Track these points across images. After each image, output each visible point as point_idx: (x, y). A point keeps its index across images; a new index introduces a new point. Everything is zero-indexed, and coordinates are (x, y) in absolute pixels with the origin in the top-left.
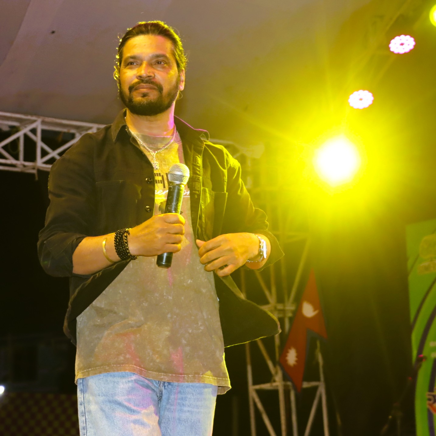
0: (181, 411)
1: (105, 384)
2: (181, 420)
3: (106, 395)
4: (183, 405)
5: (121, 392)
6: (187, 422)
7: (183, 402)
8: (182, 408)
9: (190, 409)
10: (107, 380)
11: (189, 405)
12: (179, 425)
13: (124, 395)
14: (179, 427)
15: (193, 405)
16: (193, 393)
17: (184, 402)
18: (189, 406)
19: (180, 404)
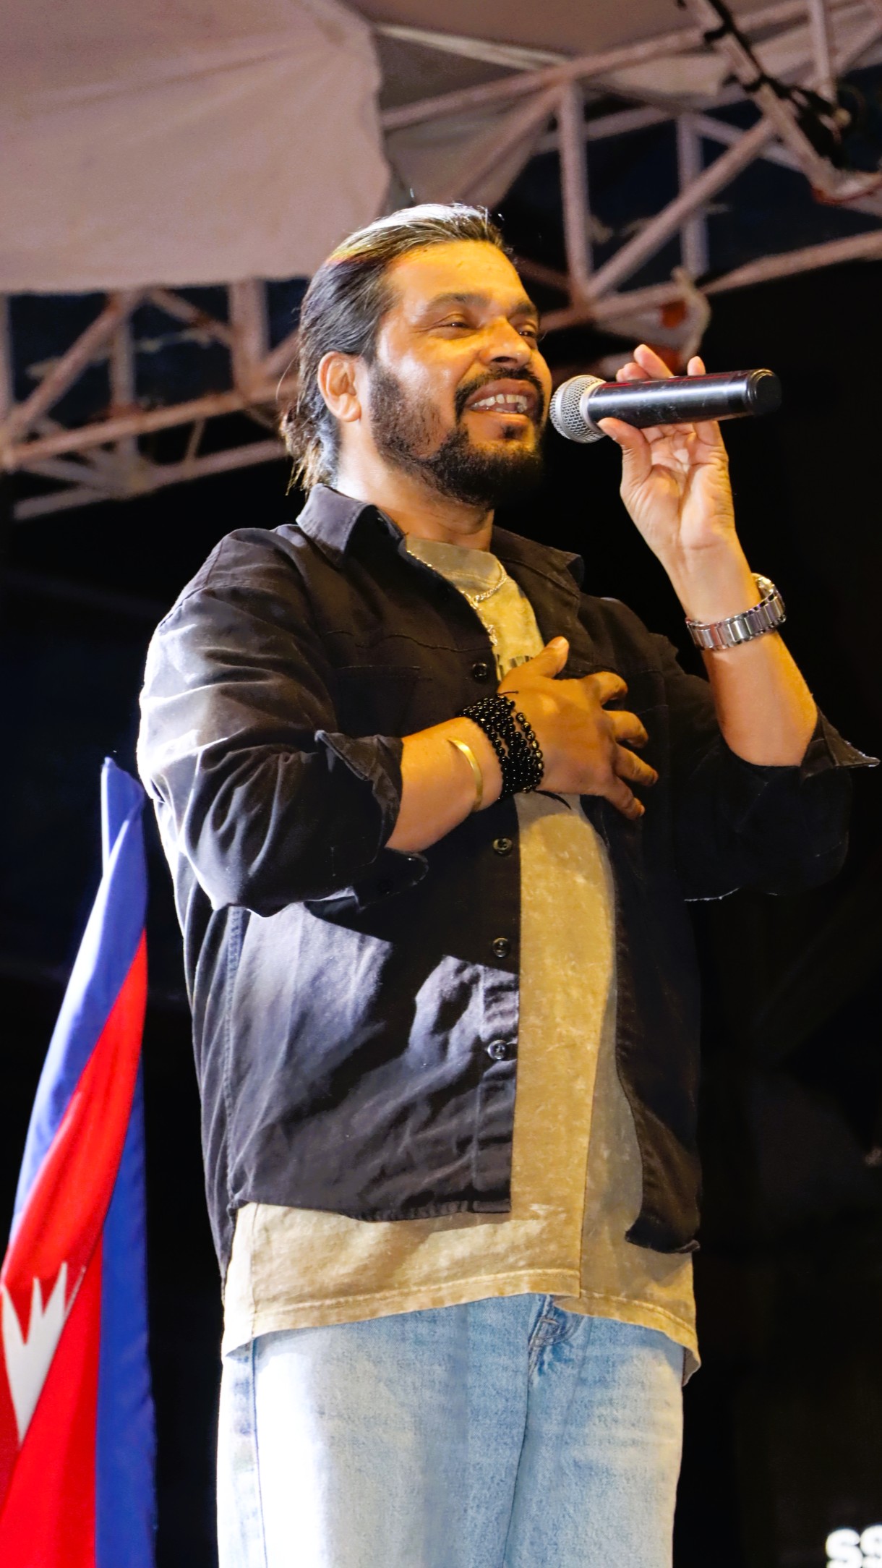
0: (609, 1442)
1: (346, 1380)
2: (615, 1473)
3: (346, 1416)
4: (616, 1421)
5: (395, 1415)
6: (632, 1482)
7: (615, 1412)
8: (614, 1431)
9: (637, 1434)
10: (355, 1368)
11: (635, 1422)
12: (610, 1493)
13: (405, 1428)
14: (610, 1500)
15: (644, 1420)
16: (643, 1382)
17: (617, 1410)
18: (633, 1425)
19: (605, 1420)
